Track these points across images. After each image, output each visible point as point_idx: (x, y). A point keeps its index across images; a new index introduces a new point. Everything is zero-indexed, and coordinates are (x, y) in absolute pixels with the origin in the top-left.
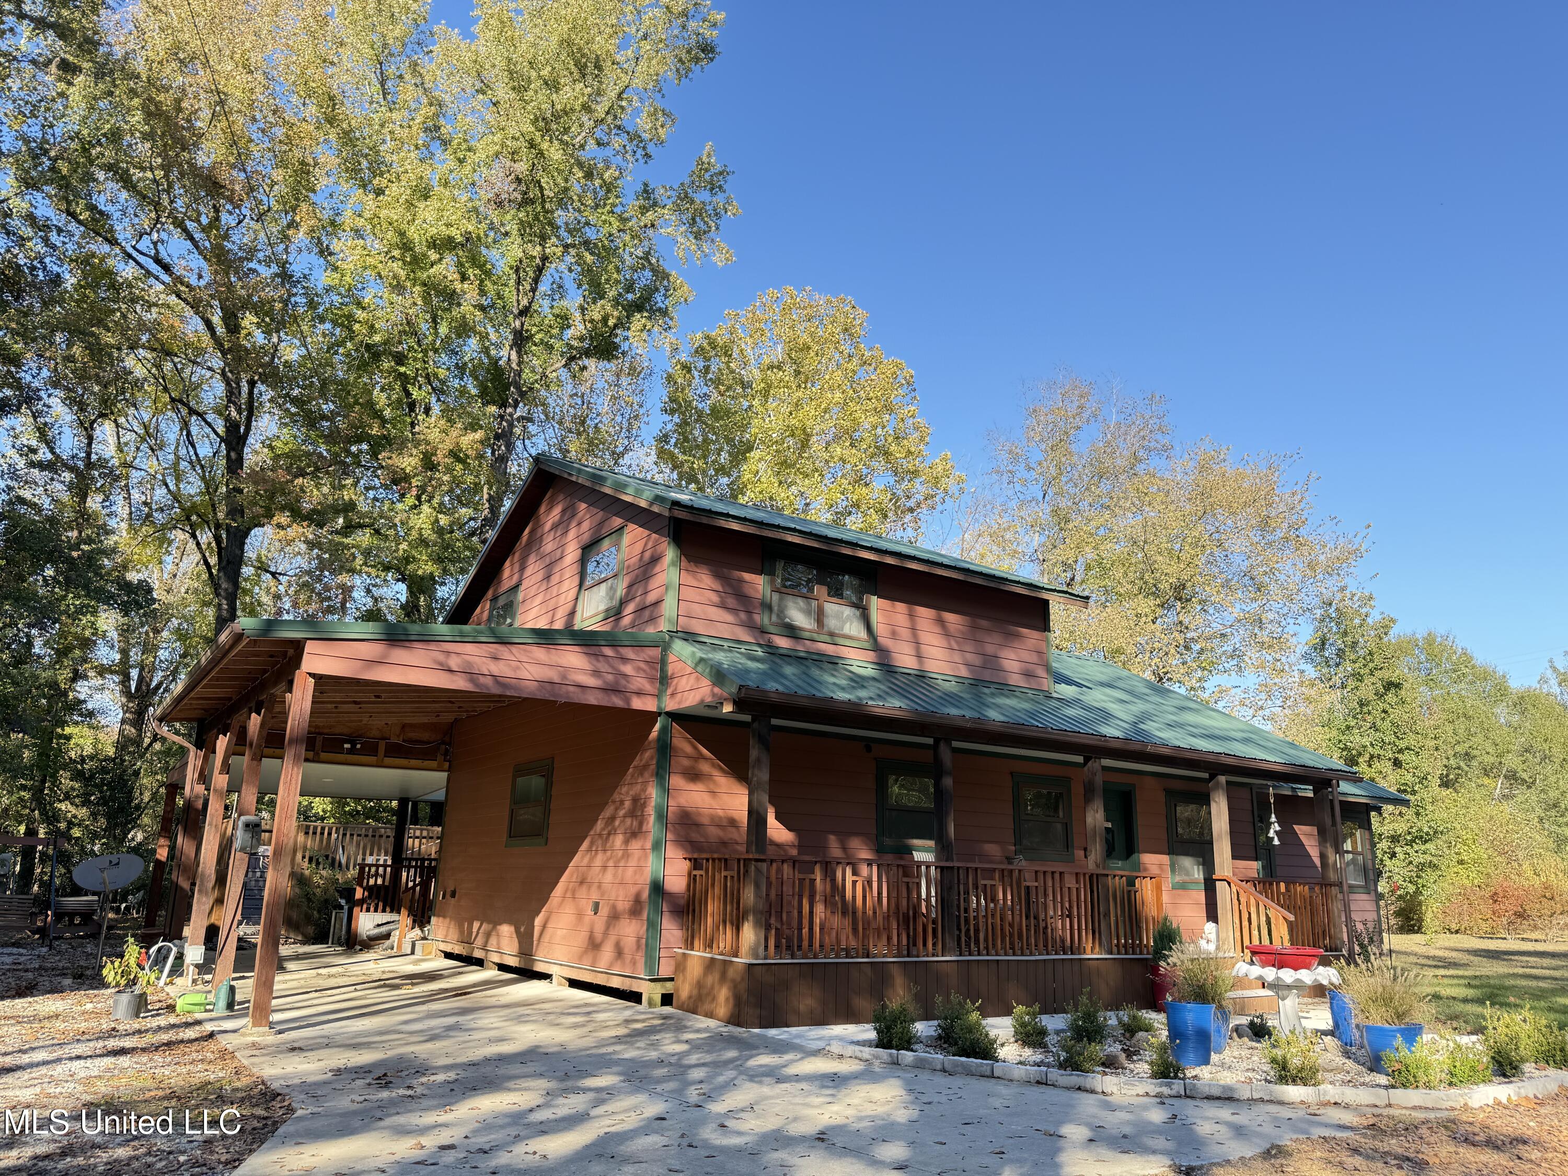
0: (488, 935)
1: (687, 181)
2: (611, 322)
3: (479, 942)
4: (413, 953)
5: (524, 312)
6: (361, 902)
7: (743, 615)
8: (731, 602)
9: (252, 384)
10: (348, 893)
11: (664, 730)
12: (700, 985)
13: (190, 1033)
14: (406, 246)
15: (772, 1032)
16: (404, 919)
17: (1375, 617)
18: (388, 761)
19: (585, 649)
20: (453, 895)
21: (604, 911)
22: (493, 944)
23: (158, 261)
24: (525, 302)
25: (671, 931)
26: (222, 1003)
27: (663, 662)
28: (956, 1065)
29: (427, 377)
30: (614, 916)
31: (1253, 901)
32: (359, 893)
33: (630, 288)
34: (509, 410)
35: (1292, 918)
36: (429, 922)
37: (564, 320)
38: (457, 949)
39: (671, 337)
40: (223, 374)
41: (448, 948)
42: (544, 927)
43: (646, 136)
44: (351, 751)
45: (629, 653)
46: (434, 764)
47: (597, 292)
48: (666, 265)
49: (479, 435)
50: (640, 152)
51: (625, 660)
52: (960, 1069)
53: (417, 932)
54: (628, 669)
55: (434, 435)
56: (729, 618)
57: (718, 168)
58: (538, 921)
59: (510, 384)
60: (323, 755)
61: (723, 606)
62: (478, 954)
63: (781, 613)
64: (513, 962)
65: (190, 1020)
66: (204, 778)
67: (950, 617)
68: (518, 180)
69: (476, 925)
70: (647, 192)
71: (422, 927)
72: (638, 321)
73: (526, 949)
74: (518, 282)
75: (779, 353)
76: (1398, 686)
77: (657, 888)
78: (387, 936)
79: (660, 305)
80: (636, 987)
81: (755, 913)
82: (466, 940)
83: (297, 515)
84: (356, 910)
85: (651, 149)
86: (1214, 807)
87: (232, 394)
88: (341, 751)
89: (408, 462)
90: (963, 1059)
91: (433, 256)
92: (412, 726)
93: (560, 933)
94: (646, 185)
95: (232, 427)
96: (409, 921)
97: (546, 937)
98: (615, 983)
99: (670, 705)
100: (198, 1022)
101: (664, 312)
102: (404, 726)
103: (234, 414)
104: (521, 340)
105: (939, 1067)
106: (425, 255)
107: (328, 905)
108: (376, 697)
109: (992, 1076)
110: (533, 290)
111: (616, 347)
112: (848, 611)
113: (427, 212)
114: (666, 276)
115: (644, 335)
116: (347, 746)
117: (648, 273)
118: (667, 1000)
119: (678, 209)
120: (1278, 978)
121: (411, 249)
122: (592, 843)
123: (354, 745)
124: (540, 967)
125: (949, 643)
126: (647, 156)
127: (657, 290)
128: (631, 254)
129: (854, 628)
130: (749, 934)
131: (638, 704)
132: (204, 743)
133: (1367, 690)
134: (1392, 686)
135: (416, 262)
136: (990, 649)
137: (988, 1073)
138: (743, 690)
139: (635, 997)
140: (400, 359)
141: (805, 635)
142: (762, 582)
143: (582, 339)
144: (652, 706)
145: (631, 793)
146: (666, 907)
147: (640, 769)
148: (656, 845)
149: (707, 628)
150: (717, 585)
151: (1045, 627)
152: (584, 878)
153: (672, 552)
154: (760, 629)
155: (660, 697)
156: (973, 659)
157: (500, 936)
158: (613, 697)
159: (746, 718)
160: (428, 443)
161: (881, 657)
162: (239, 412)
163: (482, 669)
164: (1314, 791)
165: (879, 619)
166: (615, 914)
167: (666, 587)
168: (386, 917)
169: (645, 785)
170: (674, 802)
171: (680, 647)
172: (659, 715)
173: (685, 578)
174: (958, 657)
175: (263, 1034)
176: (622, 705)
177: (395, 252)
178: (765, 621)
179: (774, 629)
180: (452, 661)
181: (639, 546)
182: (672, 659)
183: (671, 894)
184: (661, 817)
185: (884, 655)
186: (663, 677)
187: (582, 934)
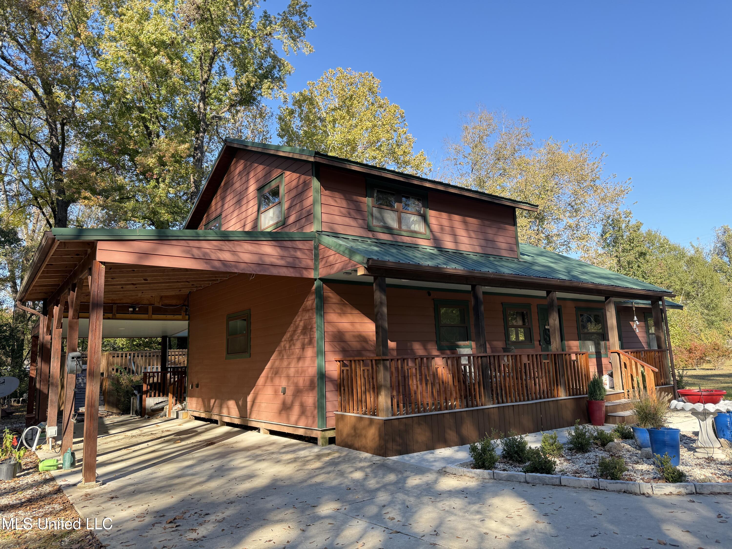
0: (221, 407)
1: (287, 10)
2: (252, 84)
3: (216, 411)
4: (177, 418)
5: (205, 82)
6: (146, 392)
7: (359, 221)
8: (353, 213)
9: (63, 125)
10: (139, 388)
11: (319, 288)
13: (47, 488)
14: (139, 45)
16: (171, 399)
17: (633, 222)
18: (154, 316)
19: (274, 243)
20: (197, 386)
21: (289, 392)
22: (225, 412)
24: (205, 76)
25: (332, 401)
26: (68, 464)
27: (316, 248)
28: (534, 478)
29: (157, 118)
31: (633, 363)
32: (145, 388)
33: (260, 66)
34: (201, 134)
35: (657, 370)
36: (185, 400)
37: (227, 87)
38: (203, 415)
39: (284, 92)
40: (47, 120)
41: (197, 414)
42: (253, 402)
44: (134, 312)
45: (299, 245)
46: (180, 317)
47: (244, 68)
48: (279, 55)
49: (187, 145)
51: (295, 249)
52: (537, 481)
53: (179, 406)
54: (298, 254)
55: (164, 146)
56: (352, 222)
58: (249, 399)
59: (200, 121)
60: (118, 315)
61: (350, 216)
62: (216, 417)
63: (381, 219)
64: (237, 421)
65: (48, 477)
66: (49, 331)
67: (470, 220)
68: (198, 8)
69: (212, 401)
70: (266, 17)
71: (181, 403)
72: (266, 84)
73: (244, 414)
74: (201, 66)
75: (336, 103)
76: (645, 254)
77: (322, 377)
78: (162, 409)
79: (276, 75)
80: (314, 434)
81: (386, 389)
82: (208, 410)
84: (144, 396)
86: (608, 314)
87: (52, 130)
88: (128, 312)
89: (151, 161)
90: (538, 475)
91: (154, 50)
92: (166, 297)
93: (263, 405)
94: (266, 13)
95: (55, 149)
96: (173, 401)
97: (255, 408)
98: (300, 432)
99: (322, 272)
100: (53, 479)
101: (280, 79)
102: (161, 297)
103: (55, 141)
104: (204, 97)
105: (523, 480)
106: (149, 49)
107: (129, 394)
108: (145, 280)
109: (560, 485)
110: (210, 70)
111: (254, 99)
112: (414, 218)
113: (149, 27)
114: (280, 61)
115: (270, 91)
116: (131, 309)
117: (269, 60)
118: (332, 441)
119: (282, 25)
121: (142, 46)
123: (134, 309)
124: (254, 424)
125: (469, 234)
127: (274, 67)
128: (259, 50)
130: (384, 400)
131: (305, 274)
132: (47, 311)
133: (631, 257)
134: (642, 254)
135: (146, 54)
136: (490, 237)
137: (558, 483)
138: (370, 261)
139: (314, 440)
140: (142, 110)
141: (395, 232)
142: (368, 202)
143: (236, 95)
144: (312, 275)
145: (302, 324)
146: (329, 387)
147: (307, 310)
148: (320, 353)
149: (340, 229)
150: (344, 204)
151: (514, 224)
152: (276, 372)
153: (316, 183)
154: (369, 229)
155: (316, 269)
156: (483, 243)
157: (228, 408)
158: (291, 270)
159: (371, 279)
160: (160, 151)
161: (435, 243)
162: (57, 140)
163: (213, 257)
164: (652, 304)
165: (433, 221)
166: (298, 392)
167: (313, 204)
168: (161, 399)
169: (310, 318)
170: (329, 329)
171: (327, 240)
172: (315, 280)
173: (324, 199)
174: (475, 242)
175: (92, 487)
176: (298, 275)
177: (134, 48)
178: (371, 224)
179: (378, 229)
180: (196, 252)
181: (294, 183)
182: (321, 247)
183: (331, 380)
184: (321, 338)
185: (437, 242)
186: (317, 258)
187: (277, 405)
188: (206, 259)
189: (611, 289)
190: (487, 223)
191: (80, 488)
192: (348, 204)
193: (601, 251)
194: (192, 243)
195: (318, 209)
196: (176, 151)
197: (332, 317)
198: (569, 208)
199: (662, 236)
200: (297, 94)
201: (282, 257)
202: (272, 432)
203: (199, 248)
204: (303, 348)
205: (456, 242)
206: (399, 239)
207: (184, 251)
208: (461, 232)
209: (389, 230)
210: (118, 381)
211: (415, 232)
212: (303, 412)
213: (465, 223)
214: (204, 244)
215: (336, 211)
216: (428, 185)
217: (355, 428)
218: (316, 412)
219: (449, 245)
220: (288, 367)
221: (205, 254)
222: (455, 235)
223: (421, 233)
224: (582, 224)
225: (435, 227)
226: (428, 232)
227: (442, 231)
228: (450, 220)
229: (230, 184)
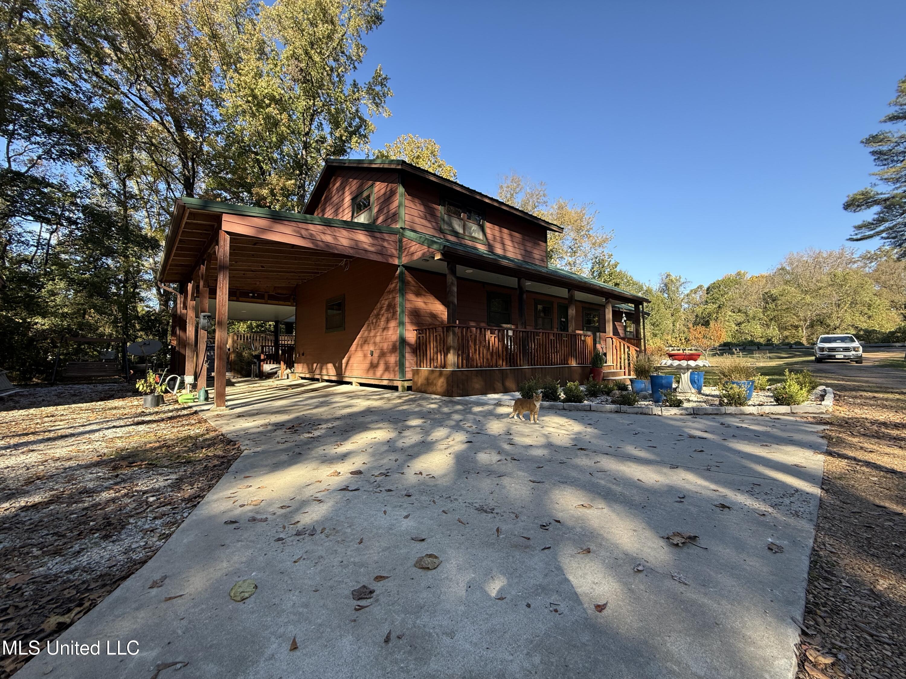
0: (321, 369)
1: (371, 81)
2: (344, 138)
3: (318, 372)
4: (288, 378)
5: (307, 134)
6: (263, 360)
7: (434, 224)
8: (428, 216)
10: (258, 357)
11: (402, 273)
13: (185, 412)
14: (255, 97)
15: (467, 398)
16: (283, 366)
17: (613, 262)
18: (269, 301)
19: (366, 233)
20: (303, 355)
21: (376, 355)
22: (324, 372)
23: (141, 99)
24: (307, 130)
25: (410, 360)
26: (202, 398)
27: (401, 241)
28: (570, 406)
29: (269, 160)
31: (622, 345)
32: (262, 357)
33: (350, 125)
34: (304, 176)
35: (638, 349)
36: (293, 366)
37: (323, 140)
38: (308, 376)
40: (179, 155)
41: (303, 375)
42: (347, 363)
43: (354, 58)
44: (253, 297)
45: (386, 237)
46: (290, 303)
47: (337, 125)
48: (365, 117)
50: (352, 66)
51: (384, 240)
52: (573, 408)
53: (288, 371)
54: (385, 244)
55: (274, 182)
56: (429, 225)
57: (384, 76)
58: (344, 361)
59: (303, 165)
60: (241, 299)
61: (426, 218)
62: (317, 376)
63: (450, 224)
64: (334, 378)
65: (186, 406)
66: (185, 307)
67: (515, 234)
68: (301, 70)
69: (315, 365)
70: (355, 85)
71: (290, 369)
72: (354, 139)
73: (340, 373)
74: (304, 120)
76: (619, 284)
77: (403, 341)
78: (276, 373)
79: (363, 133)
80: (396, 383)
81: (454, 349)
82: (311, 371)
84: (262, 363)
85: (356, 64)
86: (607, 311)
87: (185, 166)
88: (249, 297)
89: (265, 192)
90: (574, 404)
91: (267, 102)
92: (278, 287)
93: (355, 365)
94: (355, 81)
96: (285, 367)
97: (349, 367)
98: (385, 383)
99: (405, 260)
100: (191, 407)
101: (365, 136)
102: (275, 287)
103: (187, 173)
104: (306, 146)
105: (561, 408)
106: (263, 101)
107: (249, 363)
108: (262, 267)
110: (310, 125)
111: (346, 151)
112: (475, 227)
113: (262, 83)
114: (365, 121)
115: (357, 144)
116: (251, 295)
117: (357, 120)
118: (409, 388)
119: (368, 93)
122: (368, 326)
123: (254, 295)
124: (347, 380)
125: (513, 244)
126: (355, 68)
127: (361, 126)
128: (349, 111)
129: (479, 235)
130: (452, 358)
131: (391, 261)
132: (183, 290)
135: (260, 105)
136: (529, 249)
138: (446, 248)
139: (396, 388)
140: (256, 154)
141: (460, 236)
142: (440, 209)
143: (331, 146)
144: (396, 262)
145: (387, 303)
146: (408, 349)
147: (390, 292)
148: (401, 324)
149: (418, 228)
150: (422, 208)
151: (546, 242)
152: (365, 341)
153: (401, 190)
154: (441, 231)
155: (399, 258)
156: (523, 252)
157: (327, 369)
158: (380, 256)
159: (445, 264)
160: (272, 184)
161: (489, 248)
162: (189, 172)
163: (318, 238)
164: (636, 307)
165: (488, 231)
166: (383, 354)
167: (399, 207)
168: (275, 366)
169: (394, 298)
170: (408, 305)
171: (409, 234)
172: (399, 266)
173: (407, 203)
174: (518, 251)
176: (385, 261)
177: (250, 99)
178: (442, 227)
179: (448, 232)
180: (304, 232)
181: (383, 191)
182: (405, 240)
183: (409, 345)
184: (403, 312)
185: (491, 247)
186: (401, 248)
187: (366, 365)
188: (311, 238)
190: (526, 238)
191: (213, 412)
192: (425, 208)
194: (301, 225)
195: (402, 212)
196: (285, 185)
197: (411, 297)
198: (570, 250)
199: (629, 274)
201: (373, 245)
202: (363, 385)
203: (307, 230)
204: (388, 321)
205: (504, 250)
206: (463, 242)
207: (295, 231)
208: (508, 243)
209: (456, 234)
210: (241, 354)
211: (476, 238)
212: (387, 369)
213: (511, 235)
214: (311, 227)
215: (415, 213)
216: (487, 201)
217: (427, 379)
218: (397, 368)
219: (499, 251)
220: (375, 336)
221: (311, 235)
222: (503, 244)
223: (479, 239)
224: (578, 262)
225: (490, 236)
226: (485, 240)
227: (495, 239)
228: (501, 232)
229: (329, 199)
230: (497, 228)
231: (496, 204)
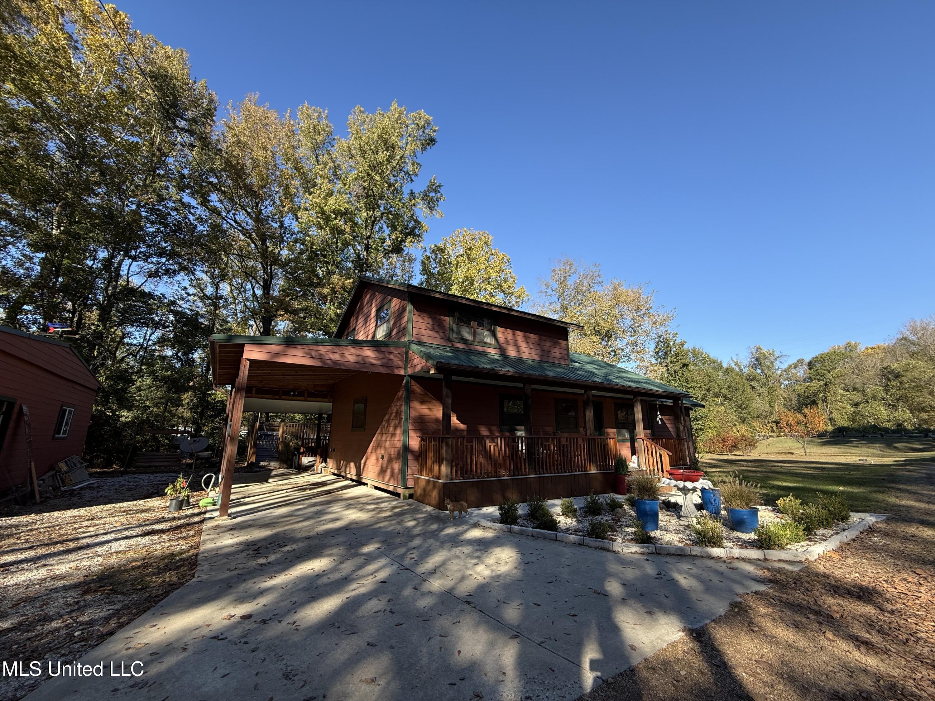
0: (346, 467)
1: (426, 189)
2: (400, 239)
3: (343, 469)
4: (321, 472)
5: (369, 237)
6: (302, 453)
7: (441, 334)
8: (436, 328)
9: (271, 266)
10: (298, 450)
11: (407, 382)
12: (424, 490)
14: (323, 213)
16: (318, 459)
18: (308, 399)
19: (373, 348)
20: (334, 450)
21: (386, 459)
22: (348, 470)
23: (235, 221)
25: (413, 466)
26: (220, 502)
27: (407, 353)
28: (539, 533)
30: (390, 460)
31: (653, 447)
32: (301, 450)
33: (406, 227)
35: (671, 454)
36: (327, 460)
37: (383, 240)
38: (336, 472)
39: (422, 244)
40: (261, 263)
41: (332, 471)
42: (365, 464)
43: (411, 173)
44: (294, 395)
45: (392, 350)
46: (327, 400)
47: (394, 228)
48: (419, 219)
49: (351, 280)
50: (409, 179)
51: (390, 353)
52: (540, 536)
53: (324, 464)
54: (392, 357)
56: (436, 335)
57: (438, 184)
58: (363, 462)
60: (283, 397)
61: (433, 329)
62: (343, 474)
63: (459, 333)
64: (354, 478)
67: (530, 335)
68: (364, 188)
69: (342, 462)
70: (412, 193)
71: (325, 462)
72: (409, 239)
73: (359, 473)
74: (366, 226)
75: (462, 251)
77: (406, 449)
78: (313, 466)
79: (417, 233)
80: (399, 491)
81: (447, 460)
82: (339, 469)
83: (287, 311)
84: (300, 456)
85: (413, 177)
86: (635, 410)
87: (265, 270)
88: (290, 395)
89: (326, 291)
90: (542, 531)
91: (333, 216)
93: (370, 467)
94: (412, 191)
95: (265, 281)
96: (320, 460)
97: (365, 469)
98: (391, 489)
99: (410, 371)
101: (419, 236)
102: (315, 385)
104: (367, 248)
105: (530, 534)
106: (330, 216)
107: (293, 454)
108: (297, 372)
109: (556, 540)
110: (372, 230)
111: (402, 249)
112: (486, 333)
113: (331, 201)
114: (420, 223)
115: (412, 244)
116: (292, 393)
117: (413, 222)
118: (411, 496)
119: (423, 199)
120: (685, 486)
121: (325, 214)
122: (382, 430)
123: (294, 393)
124: (364, 481)
125: (529, 346)
126: (412, 180)
127: (416, 227)
129: (489, 340)
130: (444, 469)
131: (396, 372)
135: (327, 219)
136: (546, 348)
137: (554, 538)
138: (439, 364)
139: (398, 495)
141: (469, 342)
142: (448, 321)
143: (389, 246)
144: (402, 373)
145: (395, 409)
146: (410, 457)
147: (399, 399)
148: (406, 431)
149: (425, 339)
150: (430, 321)
151: (567, 340)
152: (379, 445)
153: (410, 307)
154: (449, 340)
155: (405, 369)
156: (540, 352)
157: (350, 467)
158: (385, 368)
159: (441, 376)
160: (333, 284)
161: (501, 351)
162: (268, 276)
163: (327, 357)
164: (673, 402)
165: (500, 336)
167: (407, 322)
168: (312, 459)
169: (401, 406)
170: (413, 413)
171: (414, 347)
172: (405, 376)
173: (415, 318)
174: (533, 352)
175: (224, 520)
176: (390, 372)
177: (319, 215)
178: (451, 337)
179: (455, 340)
180: (313, 353)
181: (397, 307)
182: (410, 352)
183: (412, 452)
184: (406, 420)
185: (503, 352)
186: (407, 360)
187: (378, 469)
188: (320, 358)
189: (636, 390)
190: (544, 338)
191: (216, 520)
192: (433, 321)
193: (654, 361)
194: (311, 347)
195: (410, 326)
196: (344, 284)
197: (416, 404)
198: (630, 329)
199: (704, 352)
200: (433, 246)
201: (379, 359)
202: (377, 488)
203: (317, 351)
204: (395, 427)
205: (518, 351)
206: (472, 347)
207: (306, 353)
208: (523, 346)
209: (464, 341)
210: (288, 444)
211: (486, 343)
212: (393, 474)
213: (526, 338)
214: (321, 348)
215: (423, 326)
216: (495, 309)
218: (400, 475)
219: (512, 352)
220: (386, 440)
221: (321, 355)
222: (517, 346)
223: (490, 344)
224: (639, 341)
225: (502, 340)
226: (496, 344)
227: (507, 342)
228: (514, 335)
229: (361, 308)
230: (509, 331)
231: (505, 311)
